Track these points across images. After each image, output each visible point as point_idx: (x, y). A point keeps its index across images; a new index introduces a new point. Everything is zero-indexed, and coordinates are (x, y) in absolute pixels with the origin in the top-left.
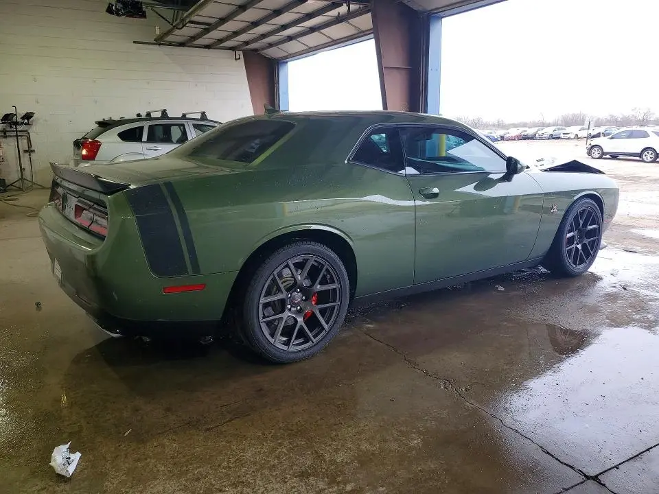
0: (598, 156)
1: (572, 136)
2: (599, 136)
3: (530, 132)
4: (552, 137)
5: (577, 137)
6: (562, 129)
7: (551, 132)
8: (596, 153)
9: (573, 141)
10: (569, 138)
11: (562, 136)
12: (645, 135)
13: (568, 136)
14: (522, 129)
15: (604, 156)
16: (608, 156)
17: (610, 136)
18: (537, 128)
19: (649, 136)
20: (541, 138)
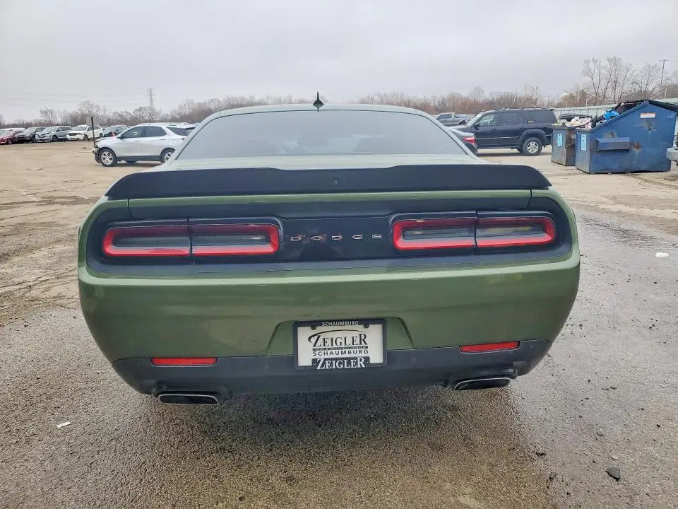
0: (110, 162)
1: (81, 137)
2: (112, 136)
3: (27, 133)
4: (56, 139)
5: (86, 138)
6: (68, 129)
7: (53, 133)
8: (107, 158)
9: (81, 143)
10: (78, 140)
11: (68, 137)
12: (161, 132)
13: (76, 137)
14: (15, 129)
15: (118, 162)
16: (123, 162)
17: (119, 135)
18: (34, 129)
19: (166, 134)
20: (43, 141)
